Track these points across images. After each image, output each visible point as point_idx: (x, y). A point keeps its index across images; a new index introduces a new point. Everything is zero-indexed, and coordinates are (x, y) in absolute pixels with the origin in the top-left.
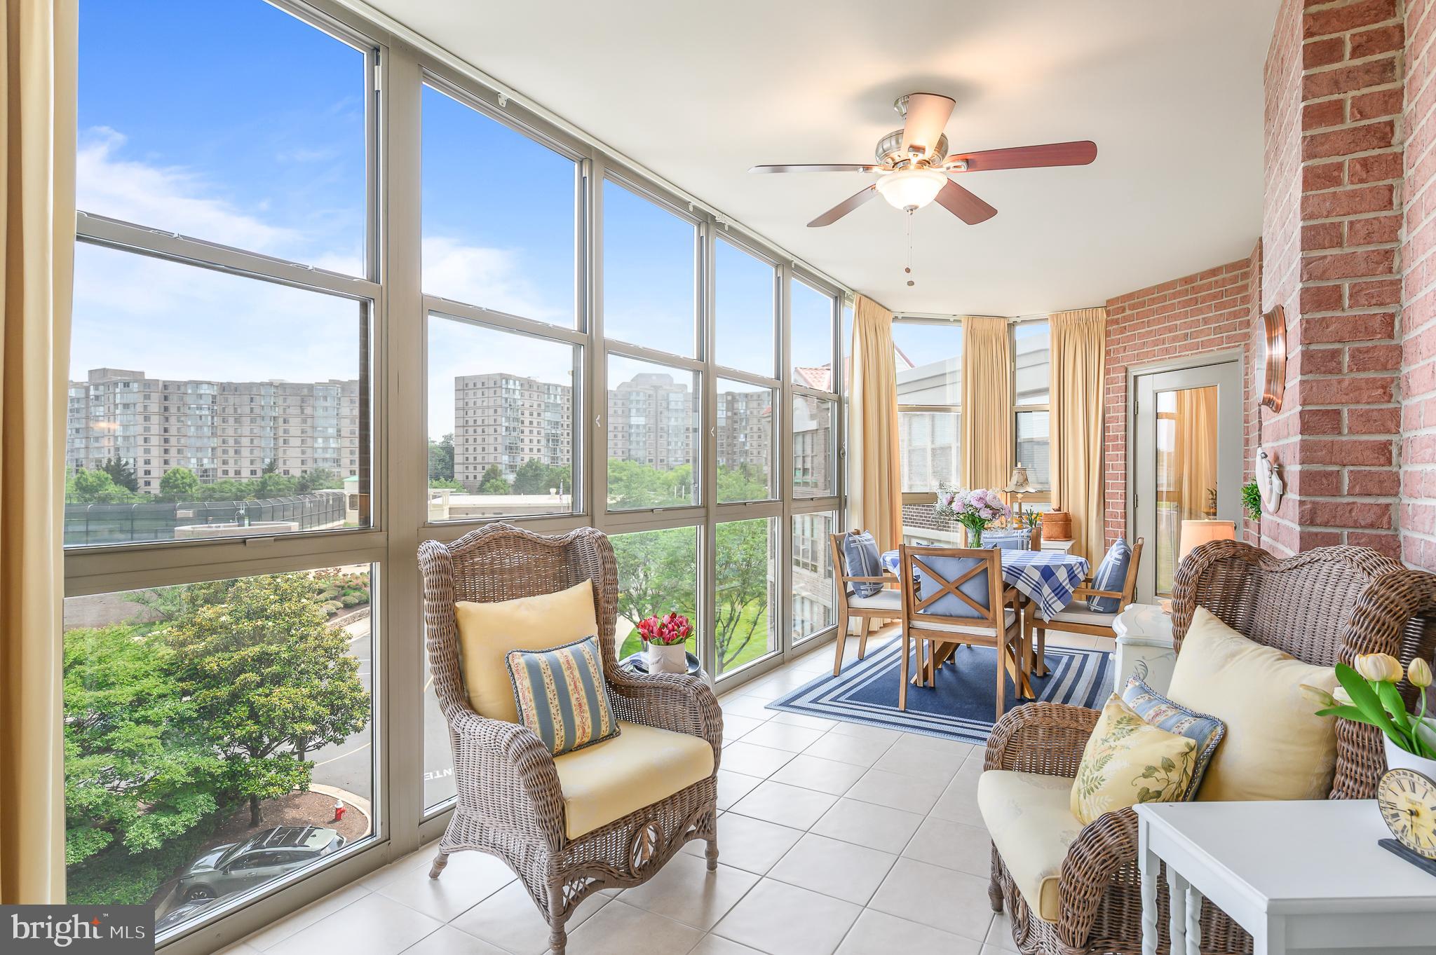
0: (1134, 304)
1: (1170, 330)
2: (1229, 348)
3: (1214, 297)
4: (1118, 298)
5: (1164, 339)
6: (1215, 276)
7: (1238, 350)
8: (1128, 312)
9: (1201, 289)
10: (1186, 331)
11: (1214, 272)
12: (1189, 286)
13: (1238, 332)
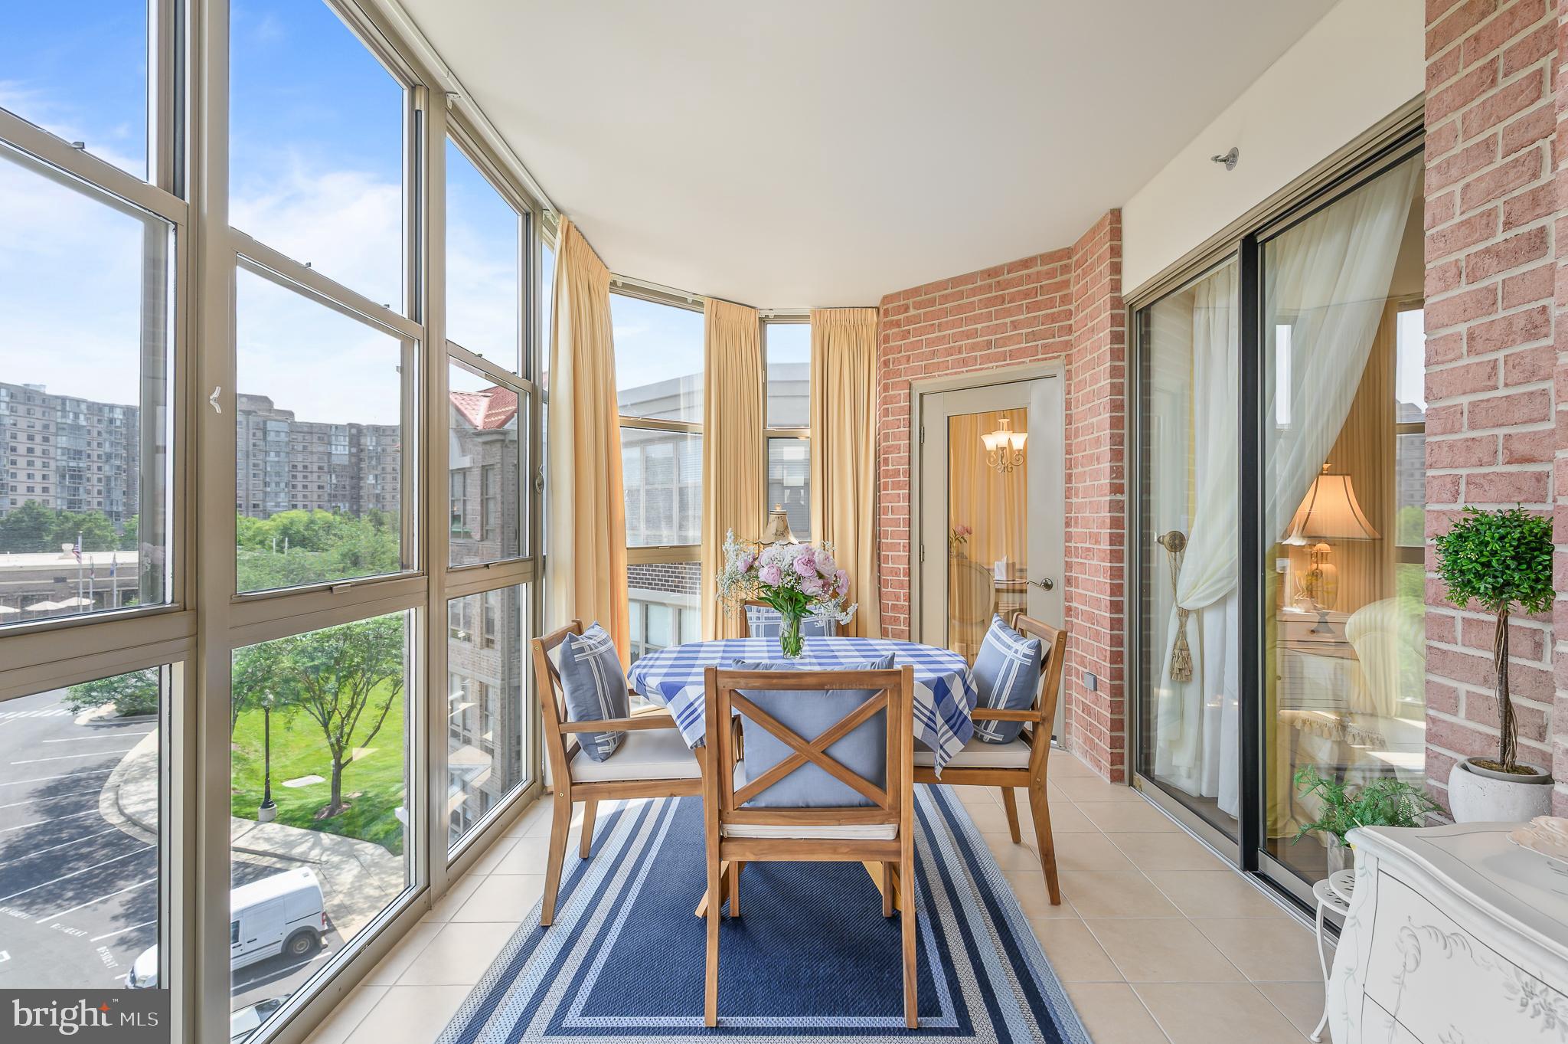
0: (920, 303)
1: (968, 335)
2: (1045, 359)
3: (1026, 295)
4: (899, 294)
5: (960, 348)
6: (1027, 267)
7: (1056, 362)
8: (912, 312)
9: (1009, 284)
10: (991, 337)
11: (1026, 263)
12: (993, 281)
13: (1057, 339)
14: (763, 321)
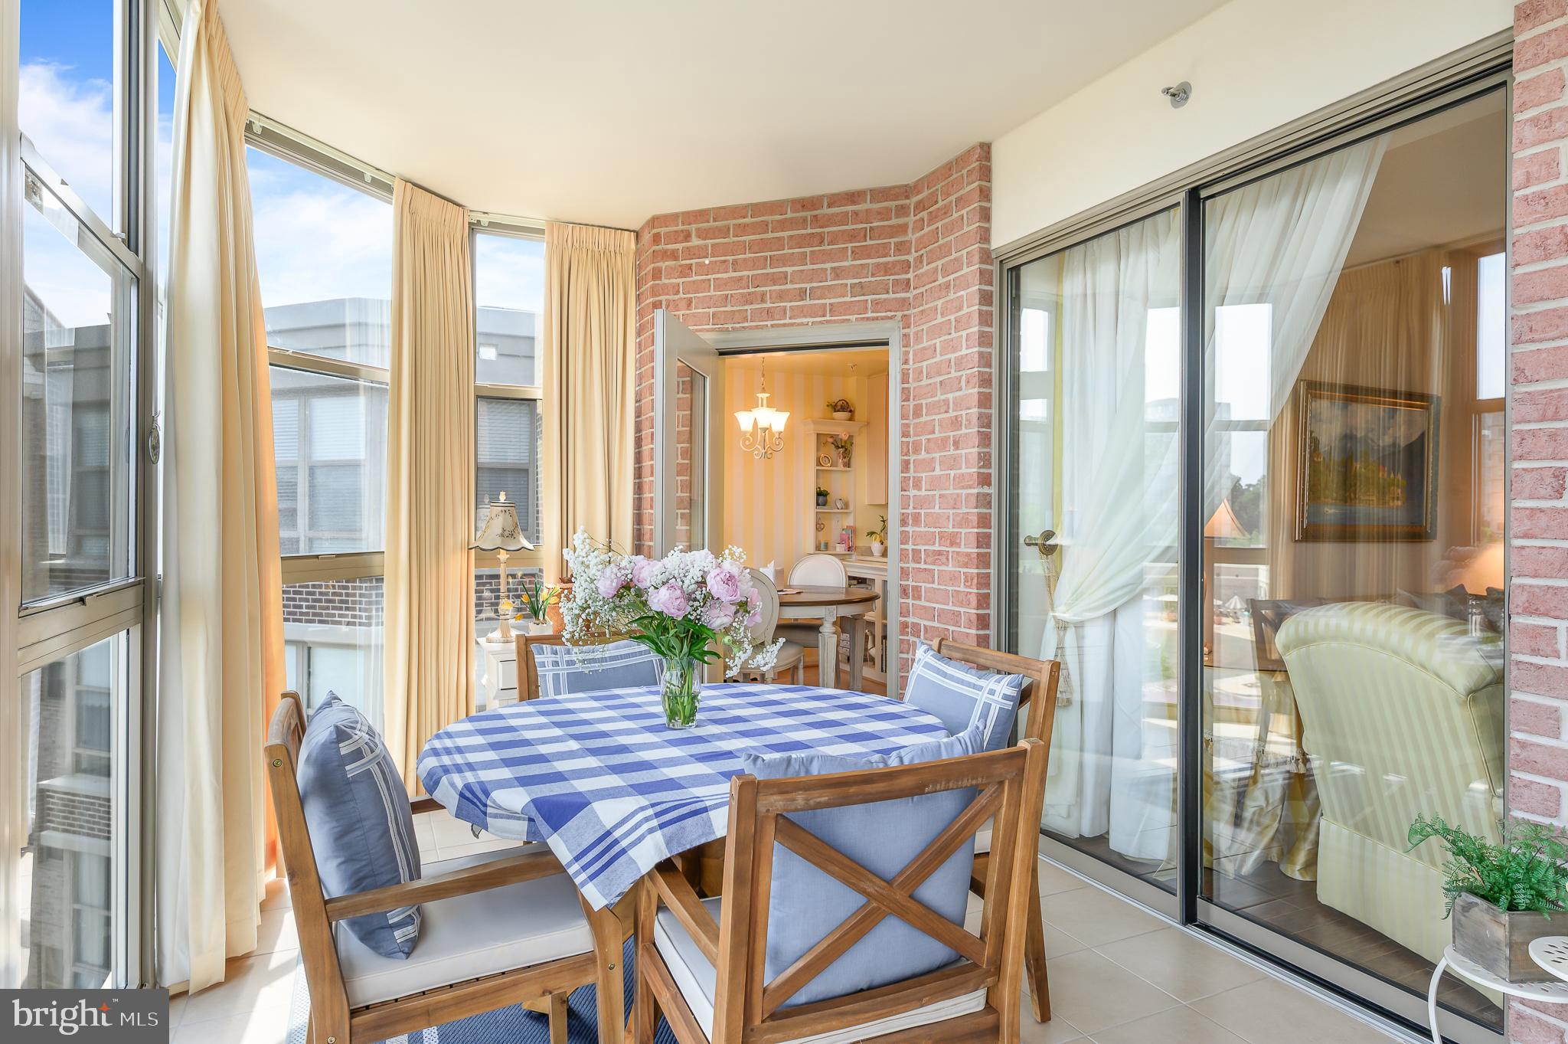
0: (707, 230)
1: (774, 280)
2: (877, 318)
3: (852, 236)
5: (763, 295)
6: (854, 203)
7: (889, 324)
8: (695, 242)
9: (830, 220)
11: (853, 197)
12: (808, 214)
13: (891, 296)
14: (474, 228)
